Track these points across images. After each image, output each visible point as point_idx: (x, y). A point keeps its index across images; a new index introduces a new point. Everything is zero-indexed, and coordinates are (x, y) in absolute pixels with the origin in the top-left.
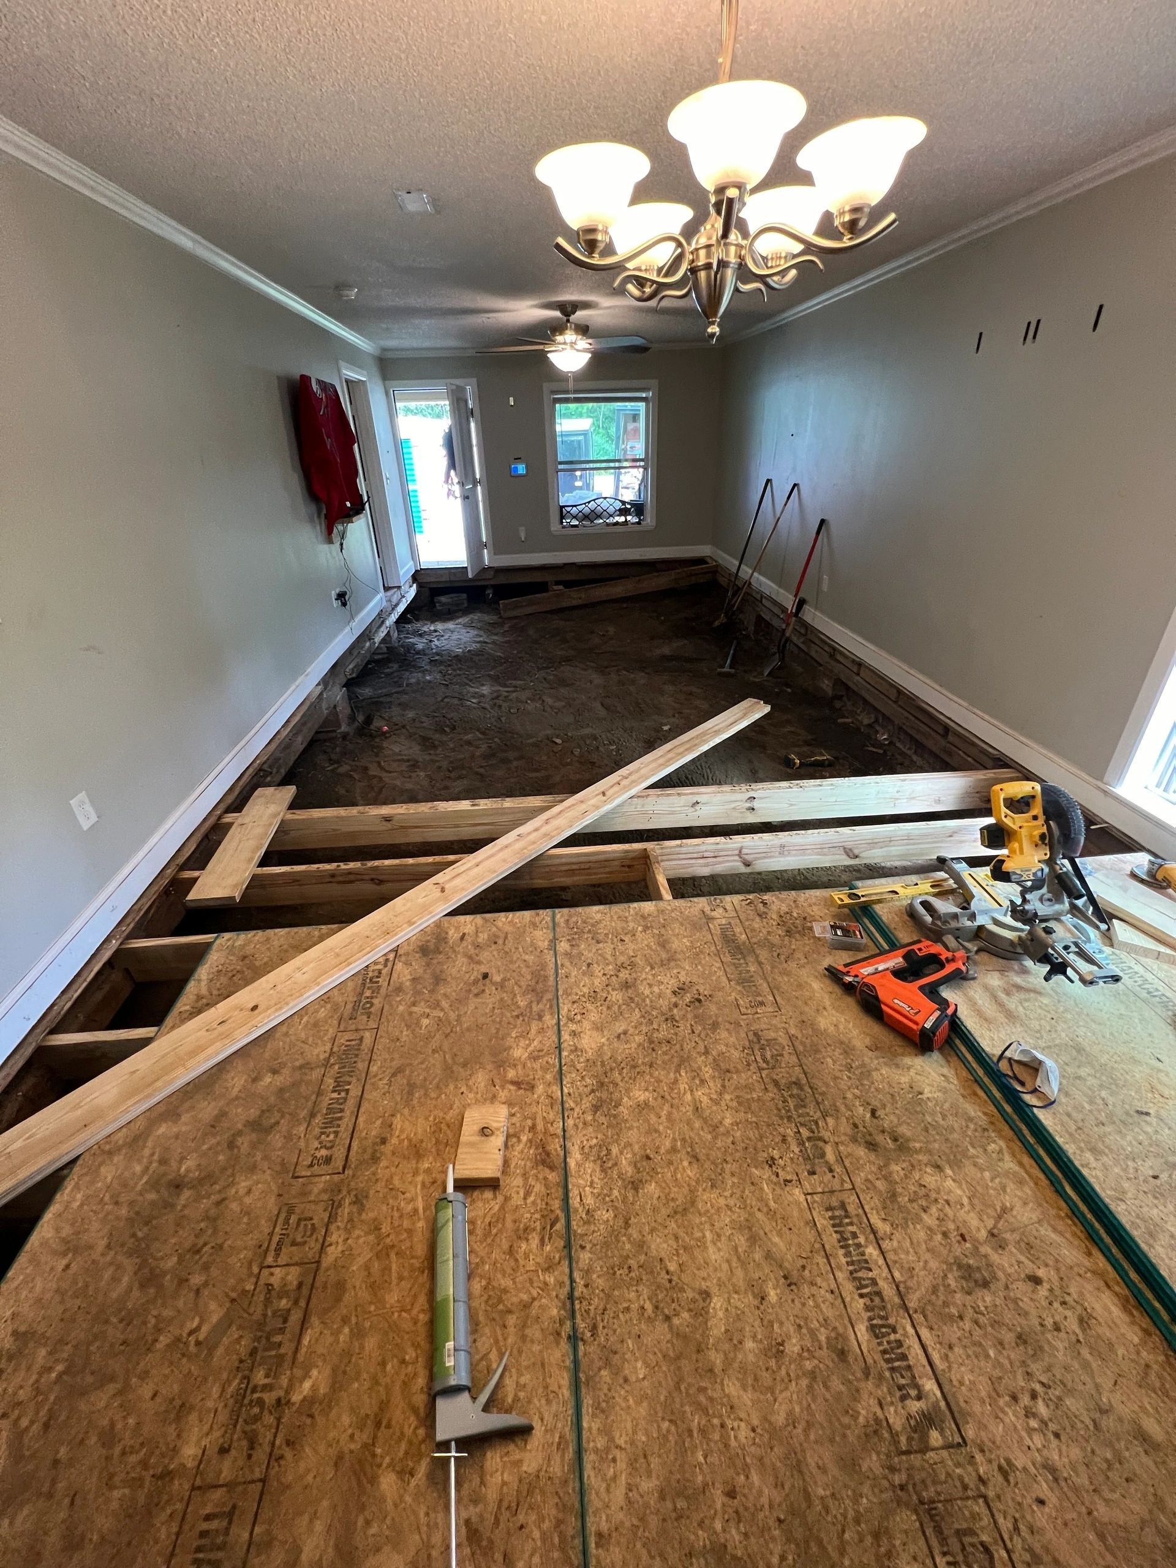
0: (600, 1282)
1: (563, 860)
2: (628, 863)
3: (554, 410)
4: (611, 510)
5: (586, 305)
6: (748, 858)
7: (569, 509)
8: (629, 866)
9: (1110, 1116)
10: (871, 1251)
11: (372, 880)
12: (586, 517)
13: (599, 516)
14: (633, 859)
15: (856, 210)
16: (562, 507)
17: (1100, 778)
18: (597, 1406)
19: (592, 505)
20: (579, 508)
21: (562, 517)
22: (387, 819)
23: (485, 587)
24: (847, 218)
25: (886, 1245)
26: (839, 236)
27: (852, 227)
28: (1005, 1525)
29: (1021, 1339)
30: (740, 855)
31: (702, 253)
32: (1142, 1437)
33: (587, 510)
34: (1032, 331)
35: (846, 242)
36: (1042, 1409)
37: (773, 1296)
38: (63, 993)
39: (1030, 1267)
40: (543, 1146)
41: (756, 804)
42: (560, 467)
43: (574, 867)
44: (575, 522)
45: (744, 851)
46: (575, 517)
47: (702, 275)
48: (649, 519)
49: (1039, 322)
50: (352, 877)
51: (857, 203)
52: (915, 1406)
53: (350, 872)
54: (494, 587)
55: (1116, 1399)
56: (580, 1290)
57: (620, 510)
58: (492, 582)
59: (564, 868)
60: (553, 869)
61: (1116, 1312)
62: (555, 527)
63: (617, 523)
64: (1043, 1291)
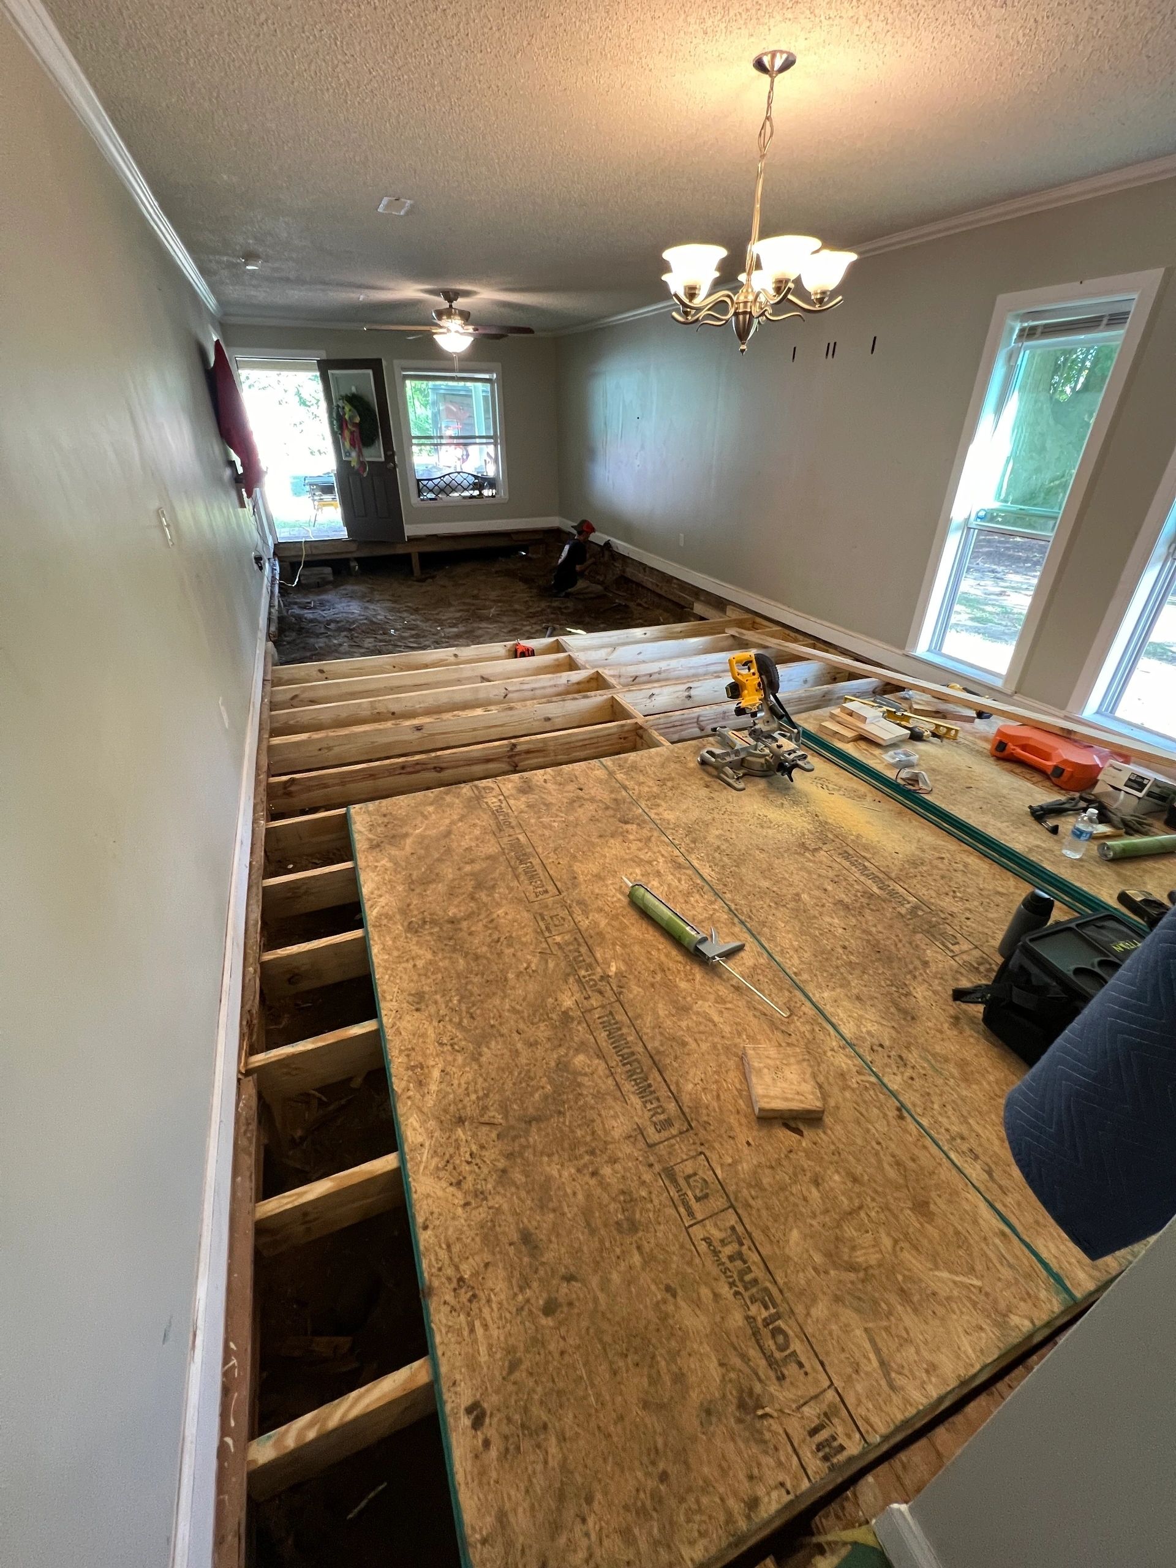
0: (743, 902)
1: (579, 738)
2: (624, 735)
3: (404, 386)
4: (465, 484)
5: (467, 294)
6: (703, 724)
7: (425, 482)
8: (625, 738)
9: (956, 791)
10: (867, 864)
11: (435, 768)
12: (442, 490)
13: (454, 490)
14: (628, 731)
15: (825, 293)
16: (419, 481)
18: (769, 940)
19: (447, 479)
20: (436, 481)
21: (420, 492)
22: (419, 728)
23: (348, 560)
24: (819, 296)
25: (873, 861)
26: (813, 303)
27: (821, 301)
28: (957, 928)
29: (943, 877)
30: (697, 722)
31: (742, 305)
32: (999, 893)
33: (442, 484)
34: (831, 350)
35: (818, 307)
36: (958, 894)
37: (829, 888)
38: (251, 853)
39: (937, 855)
40: (673, 861)
41: (693, 692)
42: (414, 441)
43: (587, 742)
44: (431, 495)
45: (701, 719)
46: (431, 491)
47: (741, 316)
48: (503, 494)
49: (835, 344)
50: (418, 767)
51: (824, 289)
52: (908, 906)
53: (417, 763)
54: (357, 559)
55: (986, 885)
56: (733, 907)
57: (475, 484)
58: (356, 555)
59: (580, 744)
60: (572, 744)
61: (977, 861)
62: (415, 501)
63: (472, 497)
64: (946, 861)
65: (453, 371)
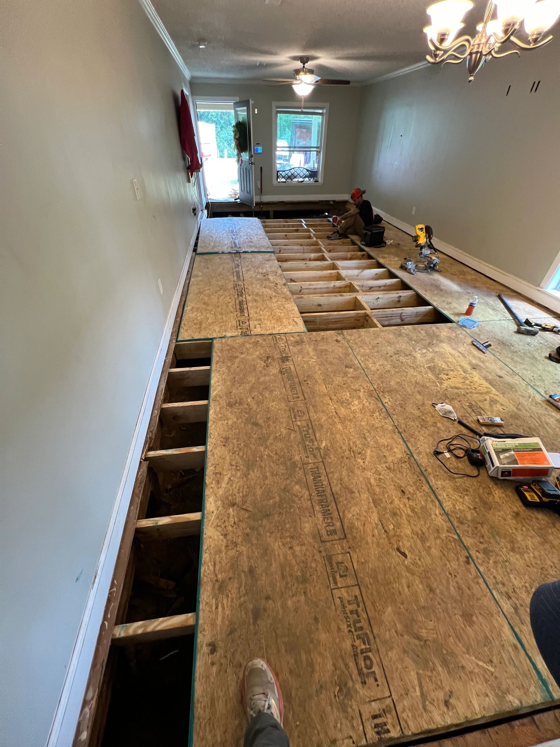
0: (403, 422)
1: (334, 317)
2: (358, 319)
3: (276, 117)
4: (302, 174)
5: (314, 58)
6: (404, 317)
7: (281, 173)
8: (358, 320)
12: (289, 177)
13: (295, 177)
14: (360, 317)
15: (539, 34)
16: (278, 171)
17: (539, 286)
19: (293, 171)
20: (287, 172)
21: (278, 177)
26: (529, 43)
27: (535, 41)
30: (400, 316)
31: (476, 46)
33: (290, 174)
34: (535, 87)
35: (531, 46)
38: (167, 355)
41: (401, 299)
42: (278, 148)
43: (337, 320)
44: (284, 180)
45: (403, 314)
46: (284, 177)
47: (474, 56)
48: (320, 180)
49: (539, 82)
51: (540, 31)
56: (396, 423)
57: (306, 174)
58: (243, 210)
59: (334, 320)
60: (329, 321)
62: (275, 182)
65: (300, 108)
